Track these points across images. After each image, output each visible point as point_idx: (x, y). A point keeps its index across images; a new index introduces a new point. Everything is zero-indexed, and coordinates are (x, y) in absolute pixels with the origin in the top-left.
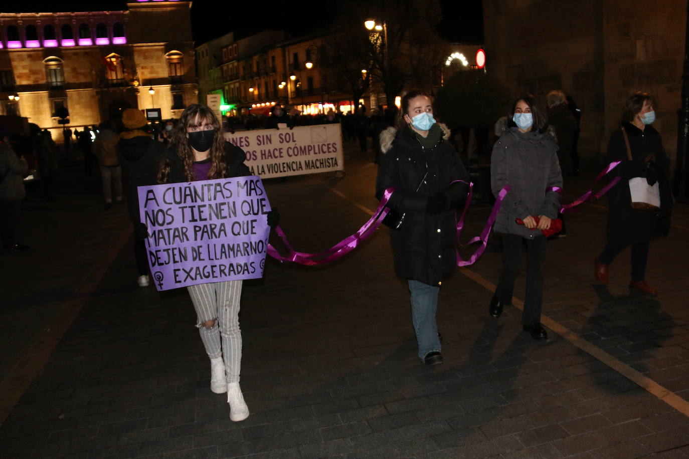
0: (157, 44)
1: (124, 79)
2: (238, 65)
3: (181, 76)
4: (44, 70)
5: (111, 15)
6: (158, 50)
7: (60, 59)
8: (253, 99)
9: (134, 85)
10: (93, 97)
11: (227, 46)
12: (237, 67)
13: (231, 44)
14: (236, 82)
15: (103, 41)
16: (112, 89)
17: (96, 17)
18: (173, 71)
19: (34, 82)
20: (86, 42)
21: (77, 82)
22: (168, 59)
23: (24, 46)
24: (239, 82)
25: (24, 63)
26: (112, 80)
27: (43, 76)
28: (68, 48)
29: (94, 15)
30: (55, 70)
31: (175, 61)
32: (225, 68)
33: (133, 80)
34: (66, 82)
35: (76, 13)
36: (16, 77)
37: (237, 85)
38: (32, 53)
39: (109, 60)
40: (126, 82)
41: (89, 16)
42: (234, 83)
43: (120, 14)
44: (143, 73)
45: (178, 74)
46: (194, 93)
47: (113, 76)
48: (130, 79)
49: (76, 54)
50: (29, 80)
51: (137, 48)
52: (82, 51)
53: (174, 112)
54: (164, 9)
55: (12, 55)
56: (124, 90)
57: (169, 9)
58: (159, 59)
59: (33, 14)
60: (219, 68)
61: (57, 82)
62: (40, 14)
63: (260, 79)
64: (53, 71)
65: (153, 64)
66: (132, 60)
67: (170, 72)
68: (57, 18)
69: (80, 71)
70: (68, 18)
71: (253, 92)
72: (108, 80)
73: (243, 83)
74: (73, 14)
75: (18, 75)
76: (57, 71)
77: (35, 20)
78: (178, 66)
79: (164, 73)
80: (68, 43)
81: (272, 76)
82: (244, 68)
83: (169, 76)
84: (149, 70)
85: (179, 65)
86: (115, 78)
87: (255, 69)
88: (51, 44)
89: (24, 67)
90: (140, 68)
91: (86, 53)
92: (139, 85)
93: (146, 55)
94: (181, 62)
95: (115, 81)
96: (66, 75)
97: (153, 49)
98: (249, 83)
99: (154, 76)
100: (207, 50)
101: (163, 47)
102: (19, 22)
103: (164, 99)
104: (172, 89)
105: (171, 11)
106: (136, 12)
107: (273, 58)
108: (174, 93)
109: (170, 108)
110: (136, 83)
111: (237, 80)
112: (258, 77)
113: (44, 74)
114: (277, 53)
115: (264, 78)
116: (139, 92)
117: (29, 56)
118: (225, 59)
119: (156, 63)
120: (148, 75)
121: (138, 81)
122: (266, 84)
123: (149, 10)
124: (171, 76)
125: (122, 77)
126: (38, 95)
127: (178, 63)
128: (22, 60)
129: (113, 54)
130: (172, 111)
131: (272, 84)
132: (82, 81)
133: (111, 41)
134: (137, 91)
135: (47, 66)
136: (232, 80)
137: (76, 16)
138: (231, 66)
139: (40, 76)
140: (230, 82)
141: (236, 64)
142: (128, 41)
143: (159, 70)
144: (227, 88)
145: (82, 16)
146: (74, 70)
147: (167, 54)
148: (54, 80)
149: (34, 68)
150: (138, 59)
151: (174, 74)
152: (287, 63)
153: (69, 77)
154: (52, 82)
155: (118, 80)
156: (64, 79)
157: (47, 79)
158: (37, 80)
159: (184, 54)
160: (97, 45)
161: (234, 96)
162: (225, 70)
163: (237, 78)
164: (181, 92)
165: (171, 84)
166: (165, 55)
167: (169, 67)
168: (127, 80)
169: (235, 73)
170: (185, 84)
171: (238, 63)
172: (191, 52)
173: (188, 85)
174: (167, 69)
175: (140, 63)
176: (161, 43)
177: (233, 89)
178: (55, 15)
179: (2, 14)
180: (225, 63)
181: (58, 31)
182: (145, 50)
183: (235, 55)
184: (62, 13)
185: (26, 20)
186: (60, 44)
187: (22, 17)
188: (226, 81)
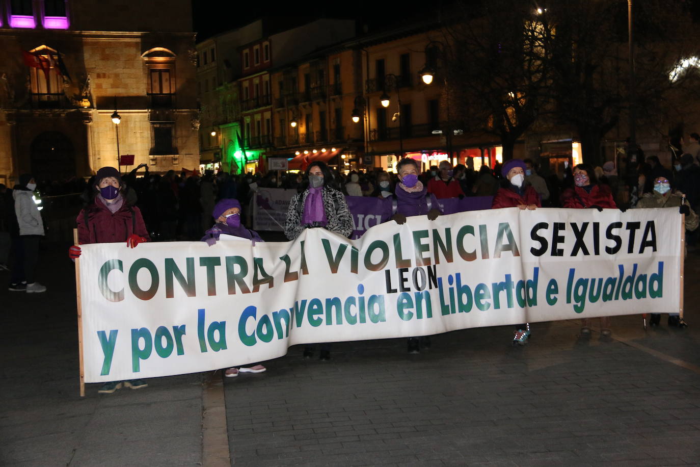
0: (127, 33)
1: (63, 94)
2: (270, 80)
3: (170, 94)
6: (128, 45)
8: (297, 141)
9: (83, 107)
11: (250, 46)
12: (269, 84)
13: (260, 42)
14: (266, 110)
15: (24, 22)
16: (38, 112)
18: (157, 85)
22: (147, 62)
24: (271, 110)
26: (40, 94)
31: (160, 67)
32: (246, 84)
33: (81, 98)
37: (268, 115)
40: (66, 99)
42: (262, 112)
44: (99, 86)
45: (166, 91)
46: (193, 126)
47: (42, 88)
48: (75, 95)
51: (90, 40)
53: (153, 160)
56: (63, 115)
58: (130, 61)
60: (234, 83)
63: (311, 105)
65: (119, 71)
66: (80, 60)
67: (151, 85)
71: (296, 129)
72: (32, 94)
73: (279, 112)
78: (165, 76)
79: (139, 87)
81: (334, 100)
82: (281, 84)
83: (148, 94)
84: (111, 81)
85: (167, 74)
86: (45, 91)
87: (302, 88)
90: (95, 76)
92: (91, 107)
93: (106, 53)
94: (171, 69)
95: (45, 98)
98: (291, 113)
99: (121, 92)
100: (213, 50)
101: (138, 40)
103: (138, 135)
104: (152, 118)
107: (337, 69)
108: (158, 126)
109: (148, 152)
110: (86, 104)
111: (268, 107)
112: (307, 103)
114: (346, 59)
115: (318, 104)
116: (90, 120)
118: (247, 68)
119: (125, 68)
120: (108, 89)
121: (90, 100)
122: (322, 115)
124: (152, 94)
125: (60, 91)
127: (165, 71)
129: (43, 47)
130: (151, 157)
131: (333, 115)
133: (39, 22)
134: (88, 117)
136: (258, 106)
138: (257, 81)
140: (255, 110)
141: (266, 78)
142: (73, 25)
143: (129, 81)
144: (248, 120)
147: (147, 52)
150: (90, 59)
151: (156, 91)
152: (365, 78)
155: (52, 97)
159: (177, 54)
160: (11, 28)
161: (261, 135)
162: (247, 88)
163: (268, 104)
164: (170, 123)
165: (151, 109)
166: (142, 54)
167: (148, 78)
168: (68, 97)
169: (264, 93)
170: (177, 110)
171: (270, 77)
172: (189, 51)
173: (182, 112)
174: (145, 81)
175: (94, 66)
176: (134, 32)
177: (259, 122)
180: (247, 75)
182: (105, 43)
183: (266, 62)
188: (248, 108)
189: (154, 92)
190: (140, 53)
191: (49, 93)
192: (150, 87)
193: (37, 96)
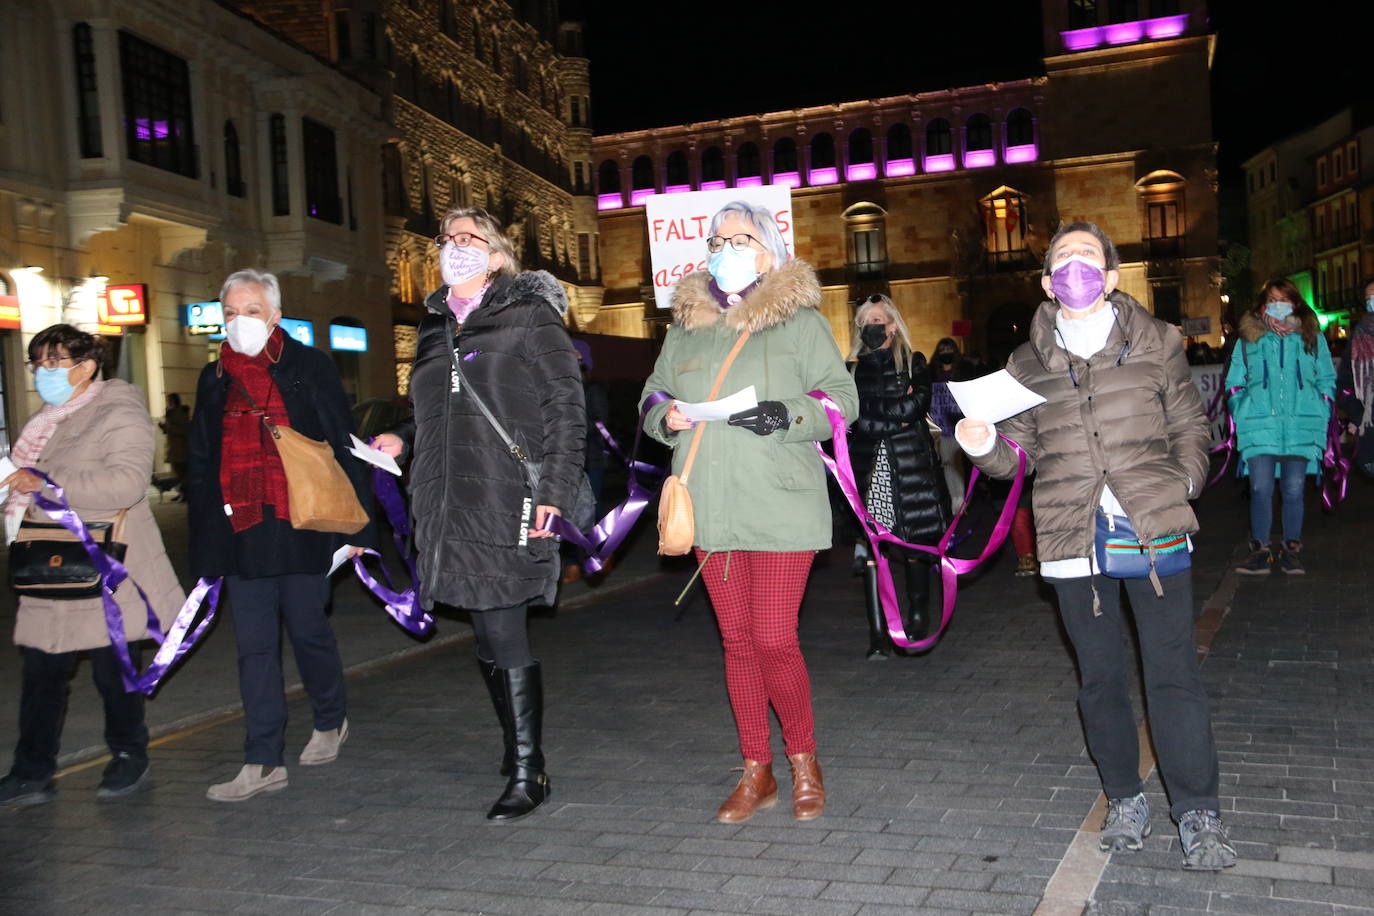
0: (1116, 156)
1: (1027, 249)
2: (1358, 201)
3: (1178, 237)
4: (843, 235)
5: (1002, 91)
6: (1116, 172)
7: (878, 207)
10: (951, 296)
11: (1327, 152)
12: (1357, 207)
13: (1342, 143)
14: (1352, 249)
15: (981, 159)
16: (995, 278)
17: (965, 101)
18: (1157, 226)
19: (821, 263)
20: (940, 164)
21: (916, 261)
22: (1143, 194)
23: (805, 183)
24: (1359, 248)
25: (803, 222)
26: (998, 253)
27: (840, 249)
28: (899, 181)
29: (961, 97)
30: (867, 233)
31: (1163, 199)
32: (1321, 211)
34: (890, 262)
35: (920, 95)
37: (1353, 257)
38: (819, 197)
39: (989, 204)
40: (1032, 255)
41: (951, 99)
42: (1345, 253)
43: (1025, 88)
45: (1171, 233)
46: (1211, 281)
47: (1002, 243)
49: (914, 194)
51: (1063, 171)
52: (933, 185)
54: (1139, 63)
56: (1028, 279)
57: (1151, 61)
58: (1119, 195)
59: (830, 107)
60: (1303, 212)
61: (869, 262)
62: (843, 106)
64: (863, 237)
65: (1104, 210)
66: (1050, 201)
67: (1149, 227)
68: (880, 112)
69: (924, 234)
70: (904, 108)
72: (987, 253)
73: (1370, 250)
74: (913, 99)
76: (871, 236)
77: (832, 122)
78: (1170, 211)
79: (1130, 231)
80: (901, 169)
83: (1144, 240)
85: (1174, 208)
86: (1004, 247)
88: (862, 173)
91: (938, 191)
93: (1085, 187)
94: (1178, 200)
95: (1005, 258)
96: (889, 245)
97: (1106, 171)
100: (1272, 166)
101: (1131, 163)
102: (799, 128)
104: (1151, 274)
105: (1157, 67)
106: (1065, 79)
108: (1159, 284)
111: (1355, 244)
113: (844, 245)
117: (815, 205)
118: (1321, 187)
119: (1111, 205)
123: (1100, 69)
124: (1151, 239)
125: (1024, 247)
126: (828, 295)
127: (1171, 203)
129: (1002, 189)
132: (927, 259)
133: (1000, 157)
135: (851, 225)
136: (1340, 244)
137: (921, 101)
138: (1337, 205)
139: (833, 250)
140: (1334, 250)
141: (1352, 198)
142: (1042, 154)
143: (1117, 224)
144: (1323, 266)
145: (936, 100)
146: (910, 233)
147: (1143, 180)
148: (863, 258)
149: (824, 230)
150: (1065, 199)
151: (1157, 234)
153: (898, 250)
154: (858, 263)
155: (1013, 255)
156: (886, 254)
157: (848, 258)
158: (826, 259)
159: (1187, 178)
160: (967, 169)
161: (1343, 288)
162: (1322, 217)
163: (1354, 239)
164: (1176, 280)
165: (1148, 261)
166: (1136, 182)
167: (1144, 216)
168: (1034, 252)
169: (1349, 223)
170: (1188, 259)
171: (1358, 197)
172: (1206, 170)
173: (1195, 261)
174: (1140, 221)
175: (1068, 207)
176: (1125, 153)
177: (1340, 269)
178: (875, 105)
179: (767, 116)
180: (1323, 197)
181: (880, 142)
182: (1085, 173)
183: (1352, 173)
184: (890, 99)
185: (813, 123)
186: (881, 172)
187: (806, 117)
188: (1323, 248)
189: (1154, 236)
190: (1133, 181)
191: (1010, 251)
192: (1148, 229)
193: (995, 256)
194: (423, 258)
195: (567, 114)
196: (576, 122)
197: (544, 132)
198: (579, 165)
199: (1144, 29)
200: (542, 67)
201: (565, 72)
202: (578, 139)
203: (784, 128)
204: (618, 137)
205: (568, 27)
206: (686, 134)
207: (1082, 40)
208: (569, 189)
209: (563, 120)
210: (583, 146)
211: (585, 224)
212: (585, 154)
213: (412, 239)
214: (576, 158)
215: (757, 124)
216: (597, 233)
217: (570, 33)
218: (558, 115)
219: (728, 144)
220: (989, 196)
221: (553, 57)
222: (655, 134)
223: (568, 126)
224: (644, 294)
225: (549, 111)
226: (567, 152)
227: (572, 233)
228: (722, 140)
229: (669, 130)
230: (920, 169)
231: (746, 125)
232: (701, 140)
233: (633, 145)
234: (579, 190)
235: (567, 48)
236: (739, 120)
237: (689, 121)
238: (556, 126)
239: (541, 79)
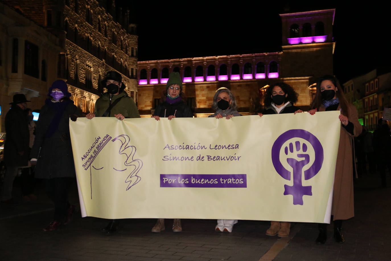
0: (303, 78)
2: (378, 97)
5: (268, 55)
6: (303, 83)
11: (369, 82)
12: (377, 99)
13: (373, 79)
14: (376, 112)
15: (261, 76)
17: (257, 58)
19: (208, 106)
20: (248, 77)
22: (311, 90)
23: (205, 80)
24: (378, 112)
25: (204, 92)
28: (235, 81)
29: (256, 56)
32: (366, 100)
35: (243, 55)
36: (197, 102)
37: (376, 115)
38: (210, 85)
41: (252, 57)
42: (373, 113)
43: (276, 55)
49: (239, 86)
50: (205, 104)
52: (245, 83)
54: (311, 49)
55: (197, 87)
57: (315, 49)
58: (303, 90)
59: (214, 57)
60: (361, 100)
62: (218, 57)
68: (230, 59)
69: (241, 99)
70: (238, 59)
72: (261, 106)
74: (240, 56)
75: (198, 101)
77: (215, 62)
79: (307, 102)
80: (236, 78)
82: (383, 99)
88: (223, 78)
89: (203, 96)
91: (247, 85)
97: (300, 82)
99: (299, 104)
100: (352, 85)
101: (308, 80)
102: (204, 63)
105: (317, 51)
106: (288, 53)
111: (377, 111)
117: (208, 87)
118: (367, 93)
119: (301, 93)
123: (299, 50)
128: (203, 90)
132: (242, 107)
133: (267, 76)
136: (372, 110)
137: (243, 57)
138: (371, 98)
140: (370, 112)
141: (376, 96)
142: (280, 76)
143: (303, 99)
144: (367, 117)
145: (248, 57)
146: (238, 98)
147: (311, 86)
149: (210, 95)
160: (256, 79)
161: (373, 124)
162: (367, 102)
163: (376, 109)
166: (309, 86)
167: (311, 97)
169: (375, 104)
171: (378, 96)
174: (310, 99)
176: (306, 77)
177: (372, 118)
178: (228, 57)
179: (195, 58)
180: (367, 96)
181: (229, 69)
182: (293, 82)
183: (376, 89)
184: (233, 56)
185: (209, 62)
186: (229, 78)
187: (207, 60)
188: (367, 112)
190: (308, 86)
193: (264, 107)
194: (90, 99)
195: (130, 53)
196: (132, 55)
197: (121, 58)
198: (132, 69)
199: (313, 39)
200: (122, 37)
201: (130, 39)
202: (133, 61)
203: (199, 62)
204: (147, 62)
205: (132, 25)
206: (169, 62)
207: (294, 41)
208: (129, 77)
209: (128, 54)
210: (134, 63)
211: (133, 88)
212: (135, 66)
213: (87, 93)
214: (131, 67)
215: (191, 61)
216: (137, 91)
217: (132, 27)
218: (126, 53)
219: (182, 66)
220: (263, 88)
221: (126, 34)
222: (159, 62)
223: (130, 57)
224: (152, 112)
225: (123, 51)
226: (129, 65)
227: (129, 91)
228: (180, 65)
229: (163, 61)
230: (241, 78)
231: (188, 61)
232: (173, 65)
233: (151, 65)
234: (132, 77)
235: (131, 32)
236: (186, 59)
237: (170, 59)
238: (126, 56)
239: (121, 41)
